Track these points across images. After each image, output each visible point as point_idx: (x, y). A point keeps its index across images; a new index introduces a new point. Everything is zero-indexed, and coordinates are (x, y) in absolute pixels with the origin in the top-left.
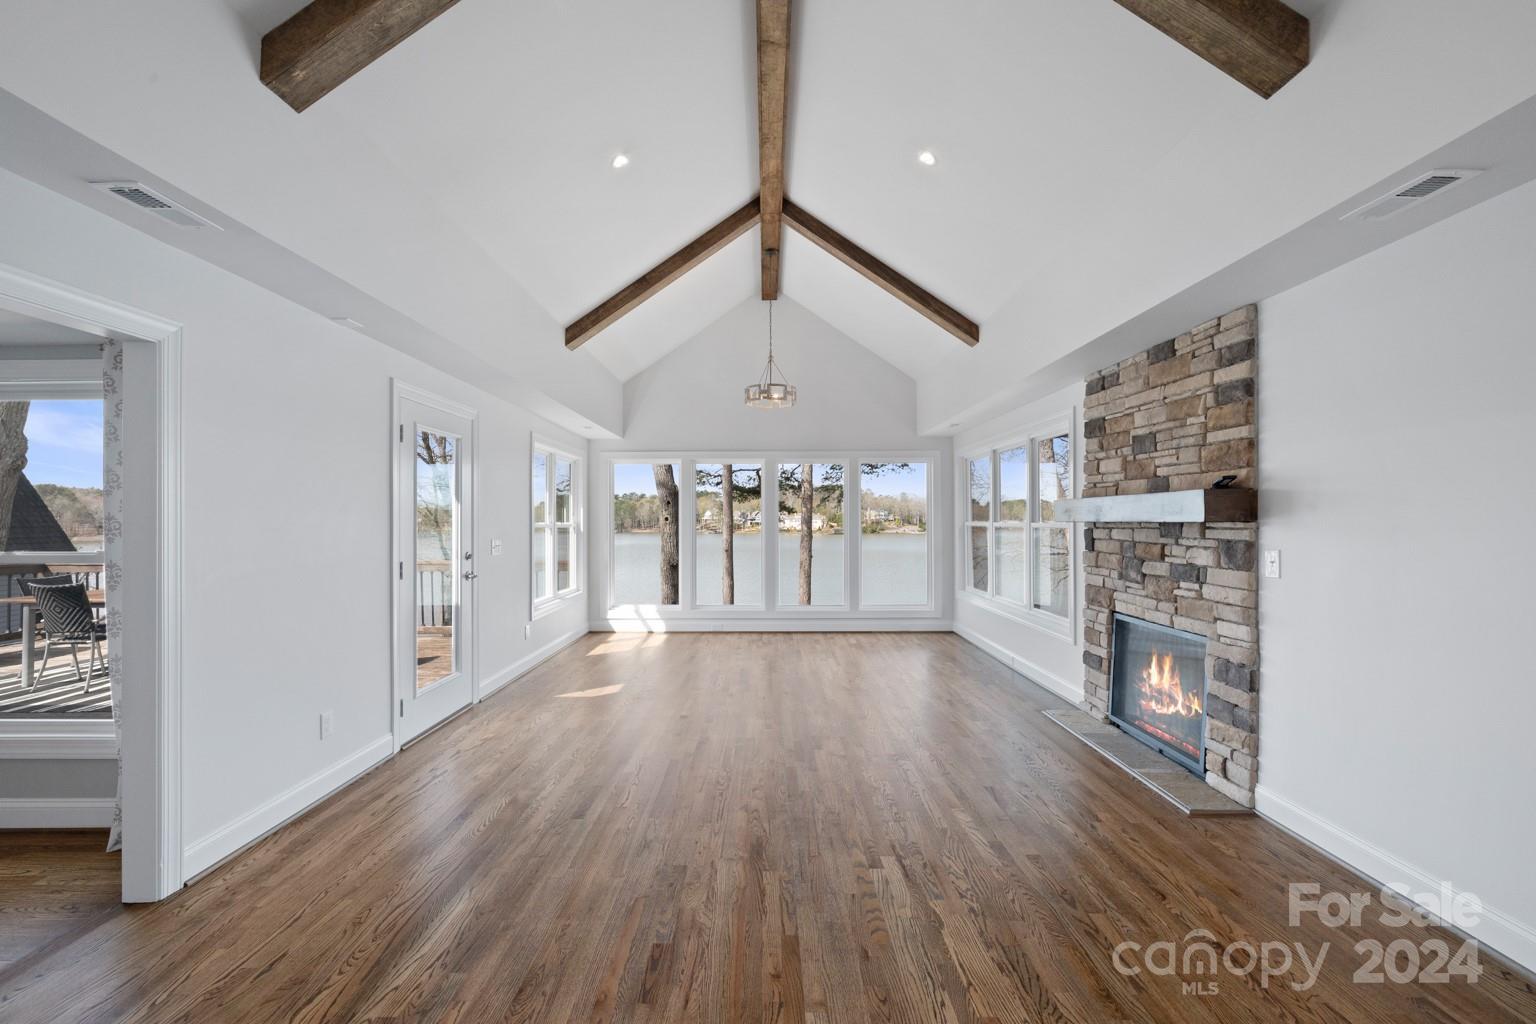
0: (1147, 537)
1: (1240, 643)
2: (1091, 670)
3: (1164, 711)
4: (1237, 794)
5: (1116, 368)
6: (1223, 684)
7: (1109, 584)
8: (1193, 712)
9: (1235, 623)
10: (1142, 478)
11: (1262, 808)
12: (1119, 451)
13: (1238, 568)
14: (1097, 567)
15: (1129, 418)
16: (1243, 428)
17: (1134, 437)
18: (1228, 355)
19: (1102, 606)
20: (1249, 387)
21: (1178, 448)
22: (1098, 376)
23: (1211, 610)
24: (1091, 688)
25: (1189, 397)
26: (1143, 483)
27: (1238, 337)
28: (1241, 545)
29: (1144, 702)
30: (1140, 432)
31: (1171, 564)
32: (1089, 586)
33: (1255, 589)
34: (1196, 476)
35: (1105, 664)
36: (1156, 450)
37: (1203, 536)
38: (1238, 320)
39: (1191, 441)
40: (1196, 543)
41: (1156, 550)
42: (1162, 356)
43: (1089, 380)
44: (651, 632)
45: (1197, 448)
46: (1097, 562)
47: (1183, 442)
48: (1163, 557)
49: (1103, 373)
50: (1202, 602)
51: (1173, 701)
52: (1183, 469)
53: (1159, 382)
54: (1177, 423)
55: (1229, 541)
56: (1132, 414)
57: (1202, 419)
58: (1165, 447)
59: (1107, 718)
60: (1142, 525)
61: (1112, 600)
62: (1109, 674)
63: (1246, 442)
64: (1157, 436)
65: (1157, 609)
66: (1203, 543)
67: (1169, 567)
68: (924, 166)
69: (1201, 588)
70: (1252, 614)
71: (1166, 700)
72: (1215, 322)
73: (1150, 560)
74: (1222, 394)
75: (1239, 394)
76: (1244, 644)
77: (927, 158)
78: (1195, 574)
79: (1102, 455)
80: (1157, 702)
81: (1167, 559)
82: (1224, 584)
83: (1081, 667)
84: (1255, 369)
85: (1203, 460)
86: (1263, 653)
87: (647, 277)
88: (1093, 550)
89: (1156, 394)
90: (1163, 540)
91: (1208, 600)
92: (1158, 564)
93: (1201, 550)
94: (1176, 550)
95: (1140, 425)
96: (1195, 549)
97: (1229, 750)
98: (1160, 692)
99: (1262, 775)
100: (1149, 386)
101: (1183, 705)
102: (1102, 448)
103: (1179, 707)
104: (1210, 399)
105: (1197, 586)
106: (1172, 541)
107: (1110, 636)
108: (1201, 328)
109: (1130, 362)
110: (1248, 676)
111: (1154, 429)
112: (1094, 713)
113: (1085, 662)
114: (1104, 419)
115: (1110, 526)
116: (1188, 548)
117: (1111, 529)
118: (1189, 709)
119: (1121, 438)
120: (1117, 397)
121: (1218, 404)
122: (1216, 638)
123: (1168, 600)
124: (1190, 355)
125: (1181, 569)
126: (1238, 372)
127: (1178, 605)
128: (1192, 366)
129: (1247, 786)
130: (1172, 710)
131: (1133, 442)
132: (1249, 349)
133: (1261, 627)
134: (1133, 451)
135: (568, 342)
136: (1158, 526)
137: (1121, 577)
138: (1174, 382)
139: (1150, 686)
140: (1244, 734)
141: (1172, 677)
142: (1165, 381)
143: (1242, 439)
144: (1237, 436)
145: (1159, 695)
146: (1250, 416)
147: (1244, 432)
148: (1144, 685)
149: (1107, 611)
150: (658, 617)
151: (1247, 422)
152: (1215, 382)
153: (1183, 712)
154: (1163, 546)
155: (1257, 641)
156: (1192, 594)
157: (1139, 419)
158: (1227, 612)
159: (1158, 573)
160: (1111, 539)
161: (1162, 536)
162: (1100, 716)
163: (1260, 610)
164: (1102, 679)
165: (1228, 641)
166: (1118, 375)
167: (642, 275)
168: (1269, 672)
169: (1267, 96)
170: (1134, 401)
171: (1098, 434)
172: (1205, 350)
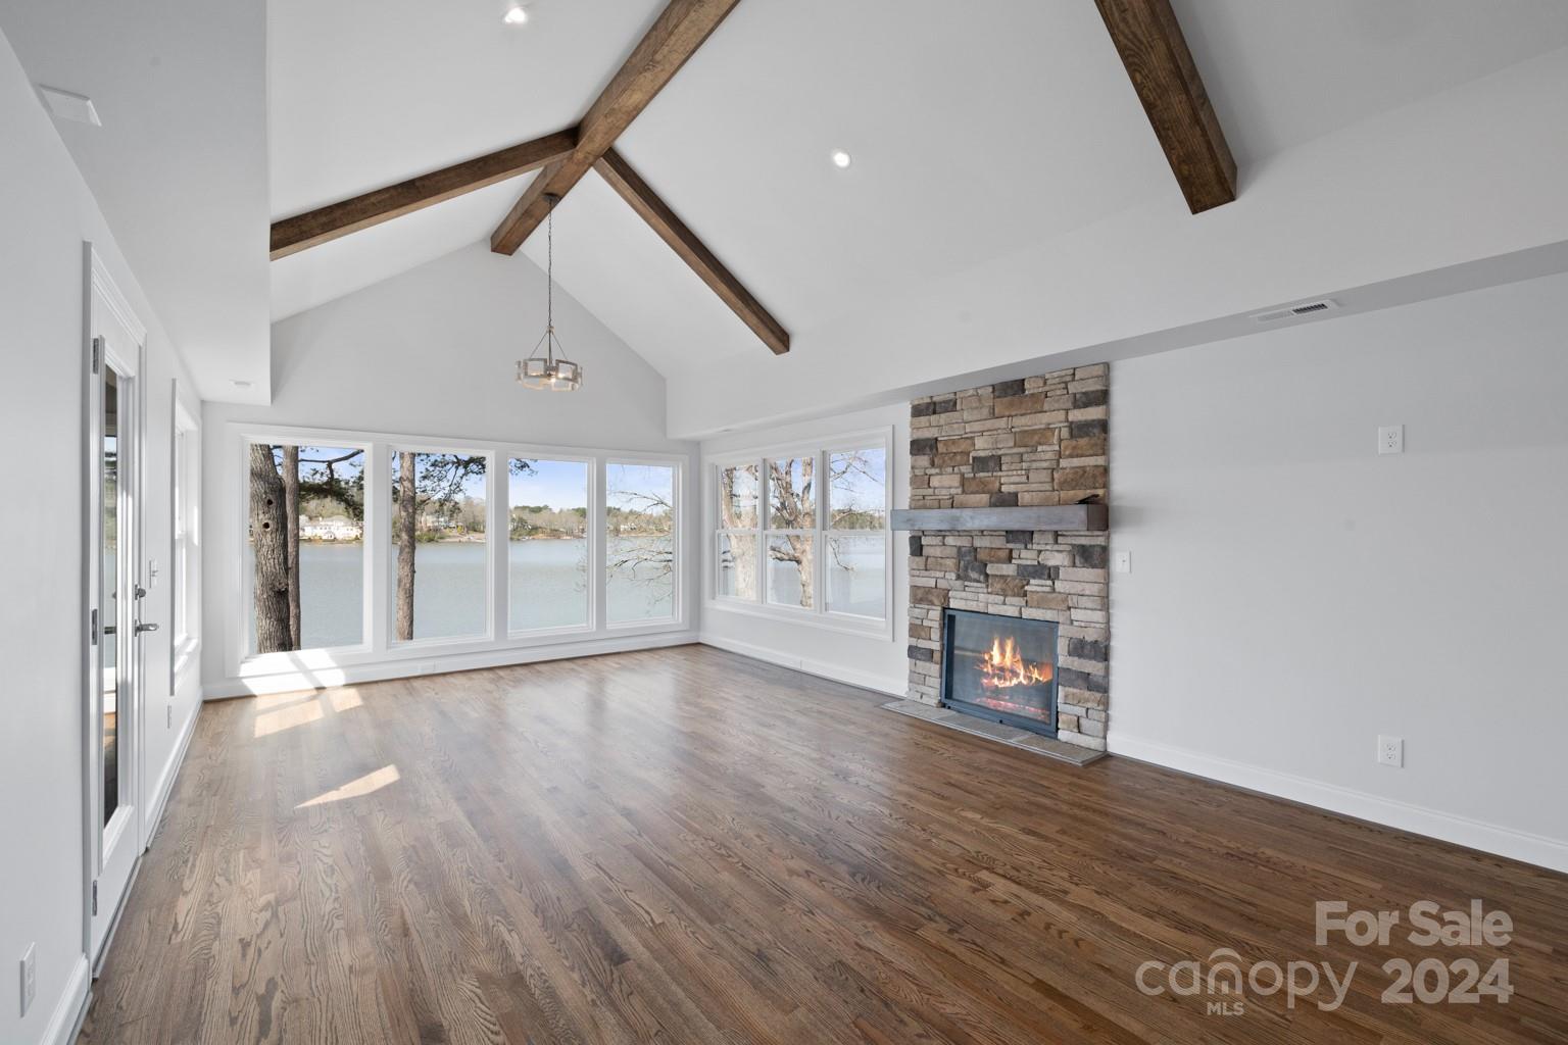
0: (991, 543)
1: (1093, 625)
2: (918, 662)
3: (1008, 684)
4: (1094, 743)
5: (952, 396)
6: (1076, 658)
7: (942, 584)
8: (1034, 680)
9: (1092, 609)
10: (984, 493)
11: (1113, 748)
12: (956, 469)
13: (1094, 567)
14: (926, 570)
15: (969, 441)
16: (1098, 458)
17: (974, 458)
18: (1084, 399)
19: (933, 604)
20: (1104, 426)
21: (1028, 470)
22: (929, 400)
23: (1066, 600)
24: (916, 678)
25: (1040, 429)
26: (985, 498)
27: (1094, 386)
28: (1099, 549)
29: (985, 681)
30: (982, 454)
31: (1018, 565)
32: (914, 588)
33: (1107, 583)
34: (1048, 493)
35: (937, 656)
36: (1001, 470)
37: (1056, 542)
38: (1095, 374)
39: (1045, 465)
40: (1048, 547)
41: (1003, 554)
42: (1010, 391)
43: (916, 403)
44: (320, 689)
45: (1050, 471)
46: (926, 565)
47: (1035, 465)
48: (1010, 559)
49: (934, 399)
50: (1054, 595)
51: (1015, 674)
52: (1034, 487)
53: (1007, 413)
54: (1029, 449)
55: (1083, 546)
56: (972, 438)
57: (1057, 448)
58: (1013, 468)
59: (940, 701)
60: (985, 533)
61: (947, 598)
62: (942, 663)
63: (1101, 469)
64: (1003, 458)
65: (1004, 603)
66: (1056, 547)
67: (1016, 567)
68: (831, 165)
69: (1054, 583)
70: (1105, 602)
71: (1008, 675)
72: (1072, 371)
73: (992, 562)
74: (1078, 430)
75: (1096, 431)
76: (1098, 625)
77: (841, 159)
78: (1046, 572)
79: (933, 471)
80: (1000, 678)
81: (1013, 561)
82: (1077, 580)
83: (905, 661)
84: (1108, 412)
85: (1056, 481)
86: (1113, 630)
87: (417, 184)
88: (921, 555)
89: (1002, 423)
90: (1010, 546)
91: (1059, 593)
92: (1004, 566)
93: (1056, 554)
94: (1024, 554)
95: (982, 447)
96: (1048, 553)
97: (1084, 710)
98: (1002, 669)
99: (1111, 724)
100: (993, 415)
101: (1025, 677)
102: (933, 464)
103: (1021, 678)
104: (1065, 433)
105: (1049, 583)
106: (1023, 546)
107: (942, 629)
108: (1055, 374)
109: (971, 392)
110: (1103, 650)
111: (1000, 452)
112: (925, 700)
113: (909, 656)
114: (936, 439)
115: (943, 533)
116: (1040, 552)
117: (944, 537)
118: (1030, 678)
119: (958, 457)
120: (954, 421)
121: (1072, 436)
122: (1069, 622)
123: (1018, 595)
124: (1043, 396)
125: (1030, 569)
126: (1094, 413)
127: (1028, 598)
128: (1045, 405)
129: (1101, 735)
130: (1015, 681)
131: (973, 461)
132: (1102, 397)
133: (1111, 611)
134: (973, 469)
135: (275, 246)
136: (1004, 533)
137: (958, 577)
138: (1022, 415)
139: (992, 666)
140: (1098, 695)
141: (1014, 656)
142: (1013, 413)
143: (1096, 466)
144: (1091, 464)
145: (1001, 671)
146: (1104, 449)
147: (1100, 461)
148: (987, 667)
149: (940, 608)
150: (334, 665)
151: (1104, 454)
152: (1070, 419)
153: (1025, 682)
154: (1011, 551)
155: (1108, 622)
156: (1048, 589)
157: (980, 443)
158: (1084, 602)
159: (1005, 573)
160: (944, 545)
161: (1008, 542)
162: (934, 702)
163: (1110, 598)
164: (934, 670)
165: (1083, 624)
166: (955, 403)
167: (412, 178)
168: (1118, 645)
169: (1195, 212)
170: (977, 427)
171: (928, 452)
172: (1058, 392)
